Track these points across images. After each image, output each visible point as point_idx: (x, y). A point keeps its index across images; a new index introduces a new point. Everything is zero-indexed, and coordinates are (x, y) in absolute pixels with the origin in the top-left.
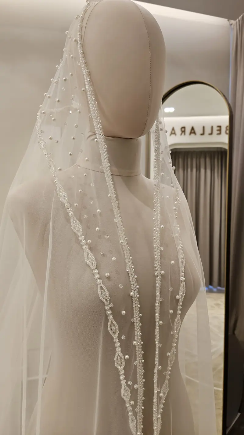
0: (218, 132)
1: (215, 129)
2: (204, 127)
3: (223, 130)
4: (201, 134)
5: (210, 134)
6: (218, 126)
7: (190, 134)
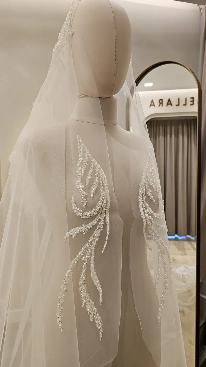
1: (189, 100)
2: (179, 99)
3: (195, 101)
4: (177, 105)
5: (184, 105)
6: (191, 98)
7: (167, 105)
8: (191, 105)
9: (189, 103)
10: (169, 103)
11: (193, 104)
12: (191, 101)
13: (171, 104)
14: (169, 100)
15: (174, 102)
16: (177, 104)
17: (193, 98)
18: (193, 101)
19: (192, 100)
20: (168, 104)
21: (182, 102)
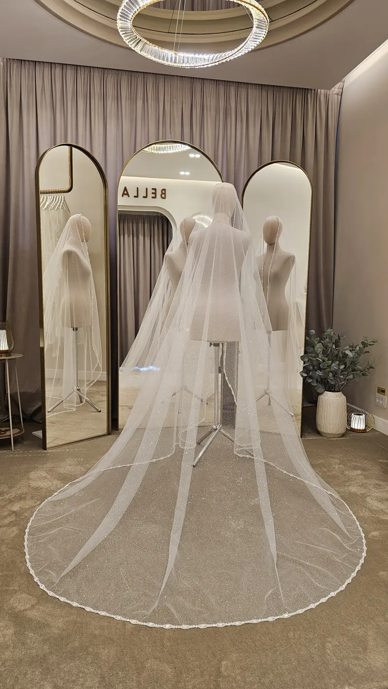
0: (154, 195)
1: (150, 191)
2: (138, 188)
3: (159, 193)
4: (135, 197)
5: (144, 197)
6: (153, 189)
7: (122, 196)
8: (153, 197)
9: (150, 195)
10: (126, 192)
11: (155, 197)
12: (153, 193)
13: (128, 194)
14: (125, 189)
15: (132, 193)
16: (136, 195)
17: (155, 189)
18: (155, 193)
19: (154, 191)
20: (123, 194)
21: (142, 193)
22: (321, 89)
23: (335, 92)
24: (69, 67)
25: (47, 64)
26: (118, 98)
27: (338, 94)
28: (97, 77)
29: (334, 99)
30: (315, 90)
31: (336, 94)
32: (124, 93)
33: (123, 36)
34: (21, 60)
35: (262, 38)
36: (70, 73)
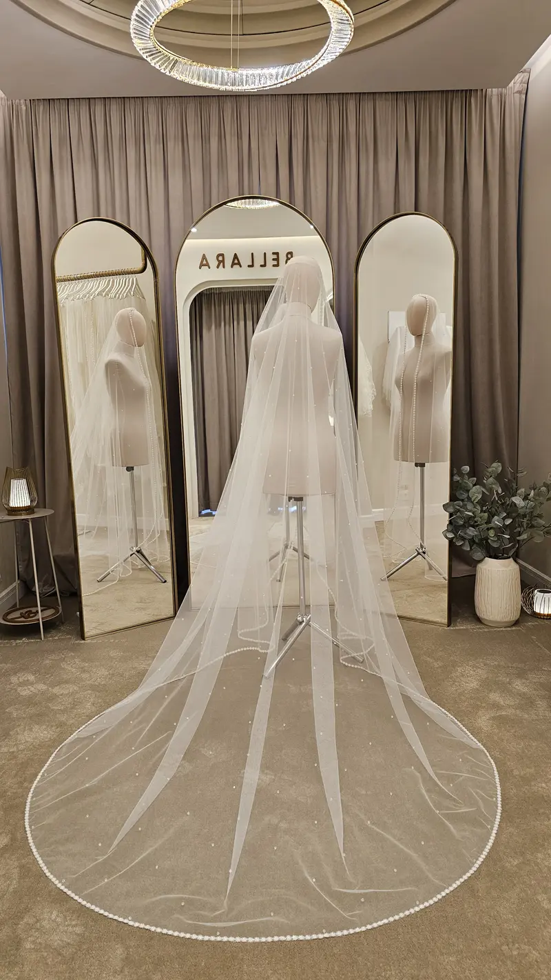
0: (275, 263)
1: (270, 257)
2: (252, 254)
3: (282, 258)
4: (249, 266)
5: (261, 266)
6: (274, 253)
7: (232, 267)
8: (274, 266)
9: (270, 262)
10: (236, 261)
11: (277, 265)
12: (274, 259)
13: (239, 264)
14: (236, 257)
16: (251, 264)
17: (277, 254)
18: (277, 259)
19: (275, 257)
20: (233, 264)
21: (259, 261)
22: (492, 88)
23: (516, 90)
24: (113, 102)
25: (84, 100)
26: (184, 139)
27: (520, 92)
28: (152, 109)
29: (514, 102)
30: (482, 90)
31: (517, 92)
32: (192, 129)
33: (149, 59)
34: (49, 100)
35: (349, 36)
36: (114, 108)
